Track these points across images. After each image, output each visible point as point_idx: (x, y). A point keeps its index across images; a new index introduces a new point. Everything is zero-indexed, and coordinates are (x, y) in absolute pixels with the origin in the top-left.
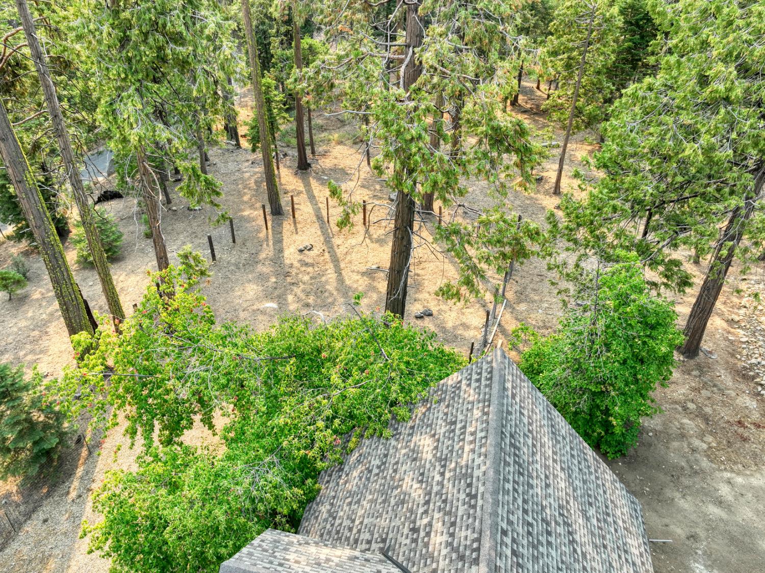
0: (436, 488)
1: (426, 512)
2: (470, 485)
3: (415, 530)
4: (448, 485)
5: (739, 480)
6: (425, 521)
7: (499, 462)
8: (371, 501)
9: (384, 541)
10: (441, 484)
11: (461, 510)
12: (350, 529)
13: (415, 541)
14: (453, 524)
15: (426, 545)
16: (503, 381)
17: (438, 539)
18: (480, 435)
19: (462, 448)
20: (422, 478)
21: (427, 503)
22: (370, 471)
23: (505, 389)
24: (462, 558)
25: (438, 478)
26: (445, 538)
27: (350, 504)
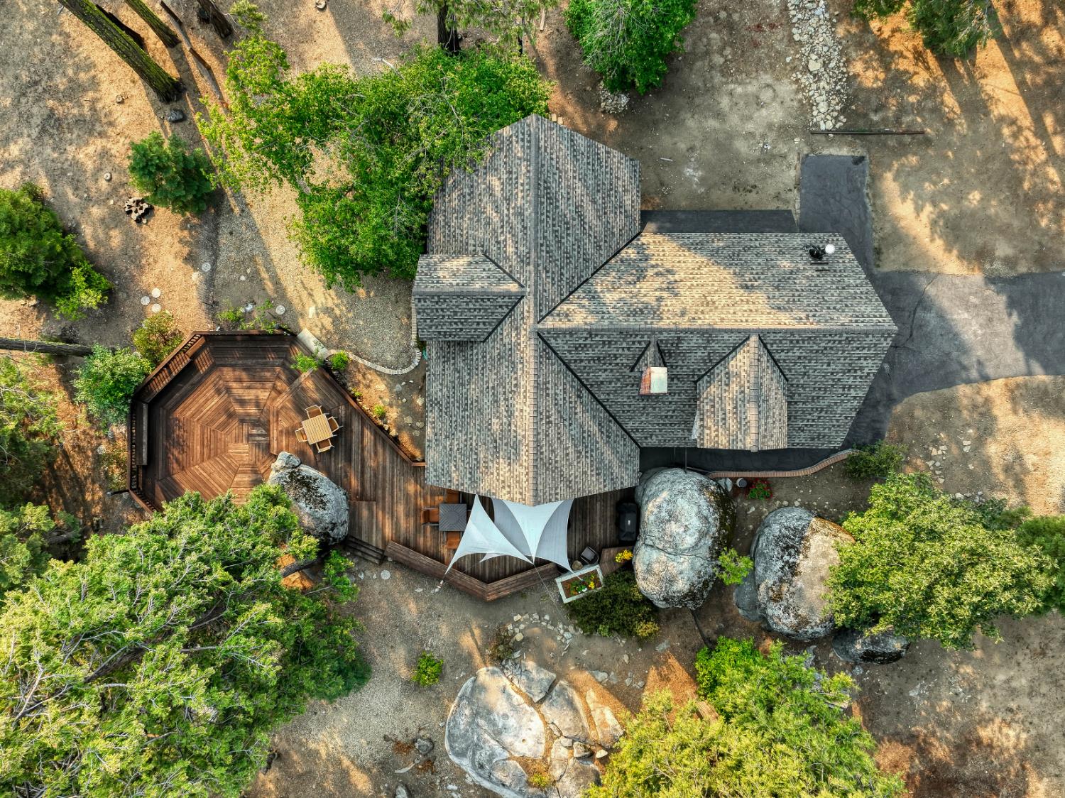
0: (506, 219)
1: (502, 232)
2: (523, 220)
3: (498, 242)
4: (512, 218)
5: (739, 90)
6: (503, 238)
7: (538, 204)
8: (470, 219)
9: (483, 246)
10: (508, 216)
11: (520, 234)
12: (462, 236)
13: (499, 249)
14: (517, 242)
15: (505, 252)
16: (538, 140)
17: (510, 250)
18: (527, 187)
19: (517, 194)
20: (497, 209)
21: (502, 227)
22: (464, 197)
23: (539, 148)
24: (522, 261)
25: (506, 212)
26: (513, 249)
27: (457, 218)
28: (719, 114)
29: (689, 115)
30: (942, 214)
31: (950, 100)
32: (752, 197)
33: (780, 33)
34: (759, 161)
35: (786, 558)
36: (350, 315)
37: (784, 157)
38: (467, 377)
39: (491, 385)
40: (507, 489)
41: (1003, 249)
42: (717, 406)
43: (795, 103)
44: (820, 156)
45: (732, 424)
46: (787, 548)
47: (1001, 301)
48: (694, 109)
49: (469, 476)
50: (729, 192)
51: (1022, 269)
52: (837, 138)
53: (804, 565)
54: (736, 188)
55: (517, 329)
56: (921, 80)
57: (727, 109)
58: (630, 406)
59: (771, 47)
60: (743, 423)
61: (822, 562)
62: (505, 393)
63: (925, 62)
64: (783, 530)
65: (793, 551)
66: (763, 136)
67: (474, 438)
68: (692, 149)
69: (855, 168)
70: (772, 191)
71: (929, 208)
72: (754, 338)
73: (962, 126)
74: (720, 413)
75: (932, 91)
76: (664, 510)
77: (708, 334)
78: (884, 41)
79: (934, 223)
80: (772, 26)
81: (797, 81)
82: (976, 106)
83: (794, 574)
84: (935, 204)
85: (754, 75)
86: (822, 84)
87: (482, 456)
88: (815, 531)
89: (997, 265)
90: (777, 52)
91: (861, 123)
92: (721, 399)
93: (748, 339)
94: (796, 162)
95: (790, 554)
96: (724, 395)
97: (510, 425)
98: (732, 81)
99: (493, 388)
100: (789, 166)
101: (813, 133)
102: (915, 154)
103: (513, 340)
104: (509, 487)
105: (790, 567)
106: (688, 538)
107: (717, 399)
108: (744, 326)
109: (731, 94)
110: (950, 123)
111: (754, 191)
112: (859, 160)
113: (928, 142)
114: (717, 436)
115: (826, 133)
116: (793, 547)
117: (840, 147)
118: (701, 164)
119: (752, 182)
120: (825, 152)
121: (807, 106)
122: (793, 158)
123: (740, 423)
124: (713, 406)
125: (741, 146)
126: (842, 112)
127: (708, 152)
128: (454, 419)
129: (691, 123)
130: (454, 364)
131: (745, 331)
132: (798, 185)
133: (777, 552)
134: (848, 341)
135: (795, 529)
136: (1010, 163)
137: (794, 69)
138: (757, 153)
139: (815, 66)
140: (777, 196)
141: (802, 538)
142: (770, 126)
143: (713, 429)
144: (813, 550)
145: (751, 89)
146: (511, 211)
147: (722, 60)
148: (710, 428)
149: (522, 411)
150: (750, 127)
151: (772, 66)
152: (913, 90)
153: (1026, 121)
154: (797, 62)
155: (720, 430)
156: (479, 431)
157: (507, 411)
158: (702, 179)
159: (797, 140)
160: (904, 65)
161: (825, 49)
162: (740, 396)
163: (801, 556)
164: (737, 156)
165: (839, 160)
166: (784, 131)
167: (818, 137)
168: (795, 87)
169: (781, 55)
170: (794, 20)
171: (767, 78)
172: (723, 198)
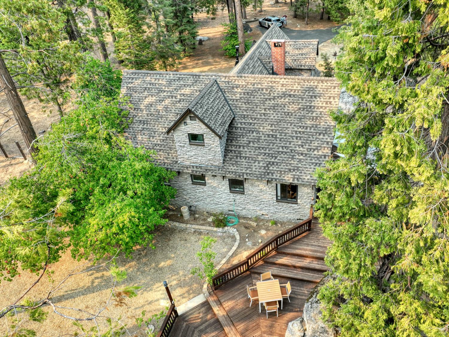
36: (181, 273)
38: (255, 134)
39: (263, 112)
40: (332, 100)
42: (295, 58)
45: (305, 51)
49: (321, 136)
55: (233, 88)
60: (305, 45)
62: (270, 99)
67: (296, 129)
72: (267, 40)
74: (299, 56)
77: (261, 47)
87: (309, 122)
92: (292, 56)
93: (266, 42)
96: (291, 54)
97: (290, 96)
99: (265, 109)
103: (239, 90)
104: (330, 97)
107: (292, 58)
114: (310, 58)
123: (305, 46)
124: (295, 60)
128: (281, 149)
130: (244, 147)
143: (306, 60)
146: (166, 89)
148: (306, 62)
149: (283, 85)
155: (307, 56)
156: (291, 124)
157: (282, 97)
162: (292, 47)
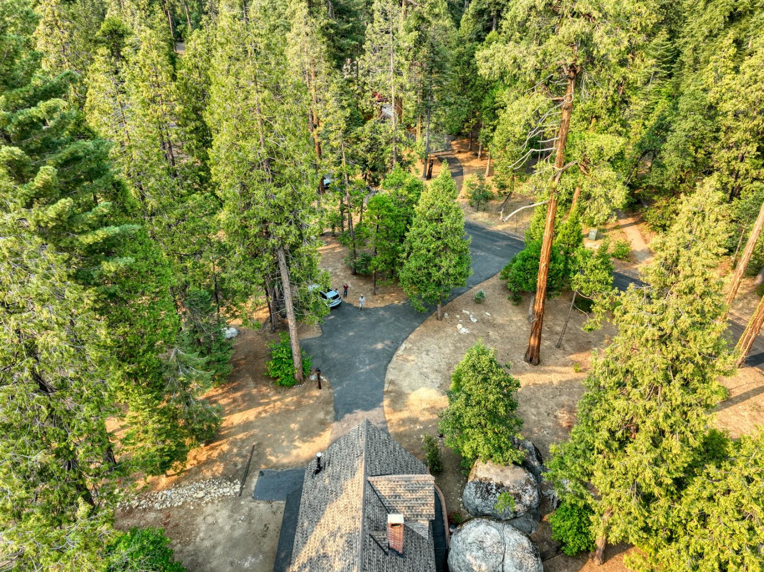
28: (214, 547)
29: (209, 565)
30: (299, 438)
31: (240, 436)
32: (271, 527)
33: (175, 513)
34: (250, 523)
35: (494, 491)
37: (251, 509)
41: (321, 415)
42: (409, 505)
43: (220, 504)
44: (255, 491)
45: (419, 494)
46: (488, 491)
47: (348, 416)
48: (207, 561)
50: (266, 540)
51: (331, 409)
52: (246, 483)
53: (495, 480)
54: (264, 536)
56: (225, 447)
57: (212, 542)
58: (410, 568)
59: (181, 517)
60: (418, 485)
61: (492, 471)
63: (216, 446)
64: (478, 496)
65: (490, 487)
66: (235, 521)
68: (232, 564)
69: (266, 474)
70: (271, 516)
71: (297, 443)
72: (369, 478)
73: (255, 431)
74: (413, 502)
75: (233, 444)
76: (477, 554)
77: (366, 502)
78: (198, 463)
79: (304, 441)
80: (168, 517)
81: (207, 503)
82: (247, 426)
83: (502, 486)
84: (294, 441)
85: (195, 526)
86: (212, 491)
88: (476, 476)
89: (328, 417)
90: (185, 514)
91: (241, 473)
92: (404, 501)
93: (369, 482)
94: (256, 504)
95: (491, 489)
96: (402, 499)
98: (195, 539)
100: (257, 507)
101: (240, 495)
102: (265, 449)
105: (499, 488)
106: (492, 532)
107: (405, 504)
108: (362, 483)
109: (202, 540)
110: (252, 436)
111: (268, 526)
112: (262, 473)
113: (259, 444)
114: (427, 505)
115: (242, 489)
116: (487, 488)
117: (252, 482)
118: (244, 558)
119: (262, 527)
120: (253, 488)
121: (224, 498)
122: (253, 505)
123: (419, 487)
124: (409, 507)
125: (237, 533)
126: (231, 481)
127: (237, 553)
129: (214, 564)
131: (365, 482)
132: (269, 502)
133: (491, 498)
134: (371, 439)
135: (476, 488)
136: (279, 414)
137: (199, 505)
138: (245, 524)
139: (201, 494)
140: (274, 513)
141: (481, 482)
142: (230, 517)
143: (423, 508)
144: (486, 476)
145: (203, 527)
147: (179, 545)
148: (422, 510)
150: (227, 528)
151: (193, 516)
152: (230, 450)
153: (260, 409)
154: (196, 504)
155: (423, 502)
158: (254, 556)
159: (242, 503)
160: (215, 454)
161: (193, 489)
163: (491, 482)
164: (244, 536)
165: (259, 482)
166: (235, 510)
167: (243, 493)
168: (210, 504)
169: (188, 512)
170: (169, 505)
171: (200, 519)
172: (270, 543)
